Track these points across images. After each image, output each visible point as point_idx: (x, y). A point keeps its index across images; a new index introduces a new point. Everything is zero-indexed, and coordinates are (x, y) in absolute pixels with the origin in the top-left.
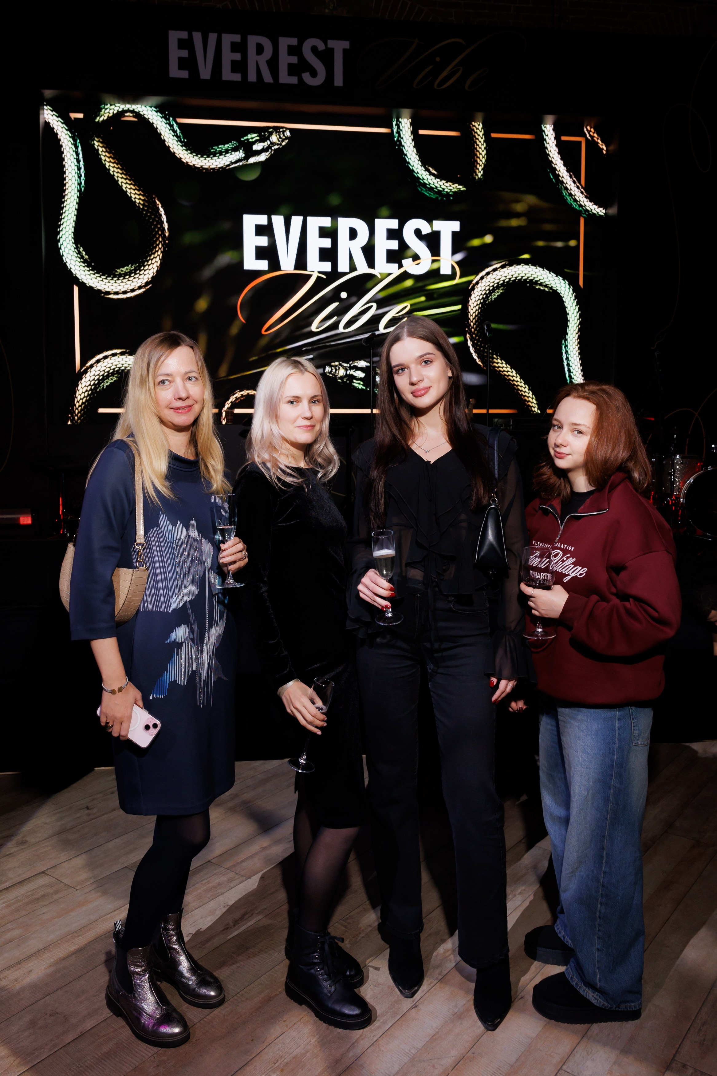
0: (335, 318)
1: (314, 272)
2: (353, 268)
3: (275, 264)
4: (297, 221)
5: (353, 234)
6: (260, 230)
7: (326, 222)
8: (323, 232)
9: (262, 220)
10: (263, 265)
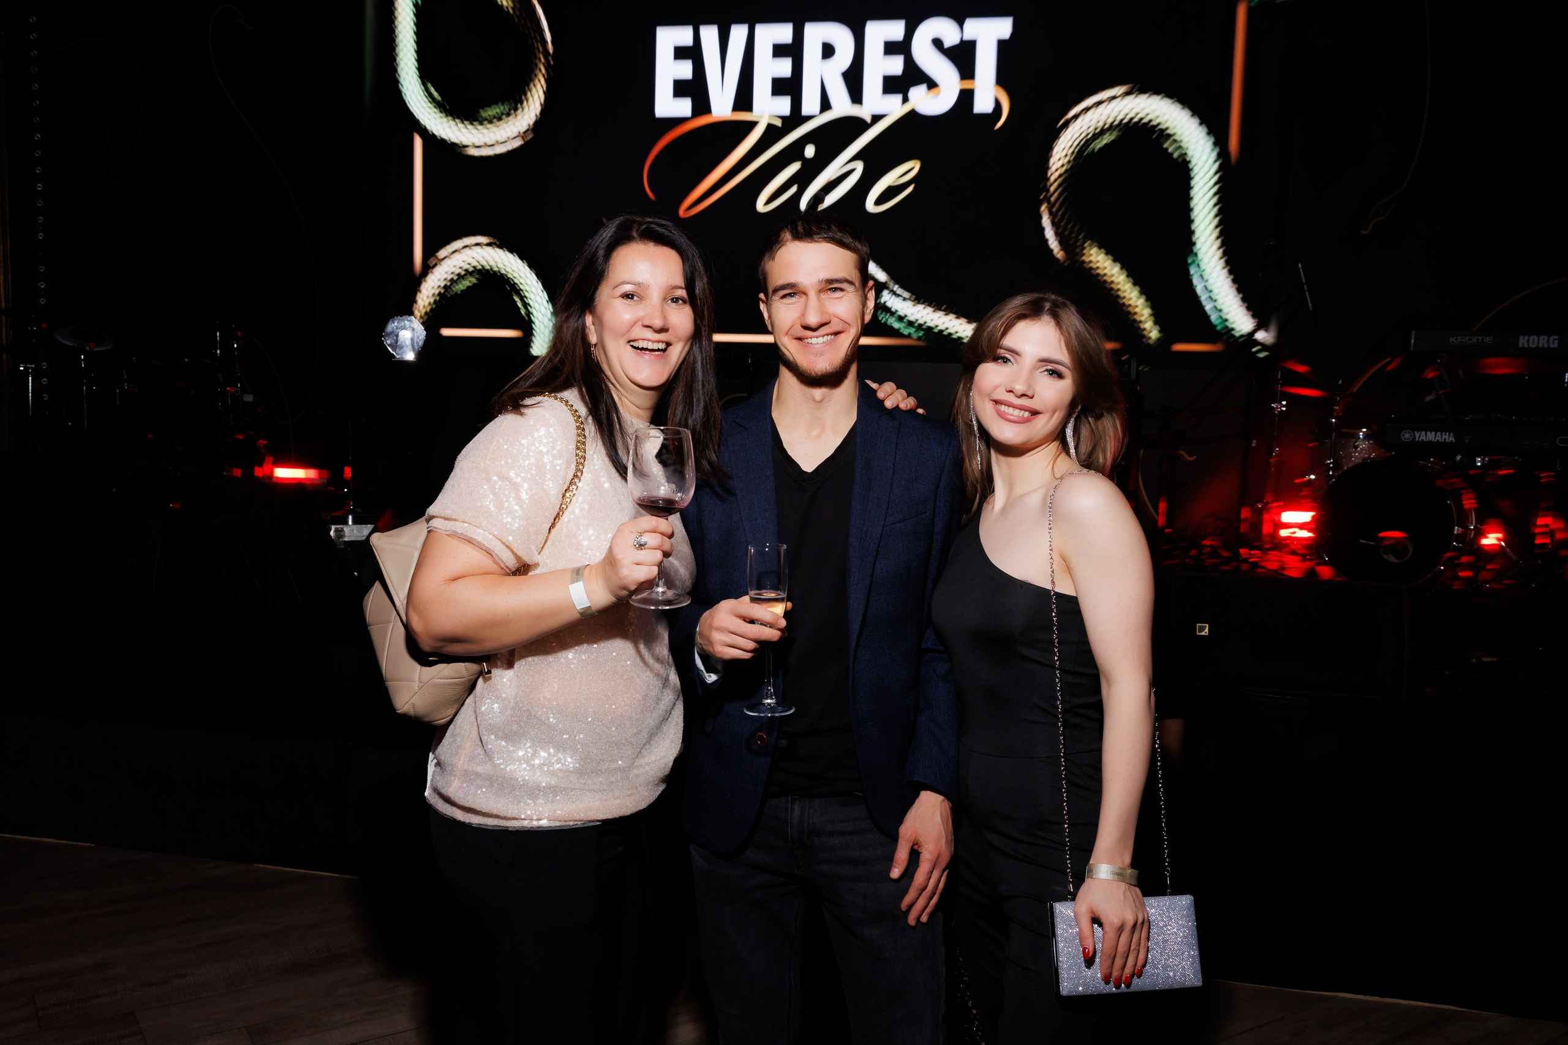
0: (794, 189)
1: (761, 117)
2: (825, 105)
3: (702, 105)
4: (738, 34)
5: (828, 51)
6: (681, 53)
7: (783, 33)
8: (779, 51)
9: (683, 35)
10: (683, 107)
